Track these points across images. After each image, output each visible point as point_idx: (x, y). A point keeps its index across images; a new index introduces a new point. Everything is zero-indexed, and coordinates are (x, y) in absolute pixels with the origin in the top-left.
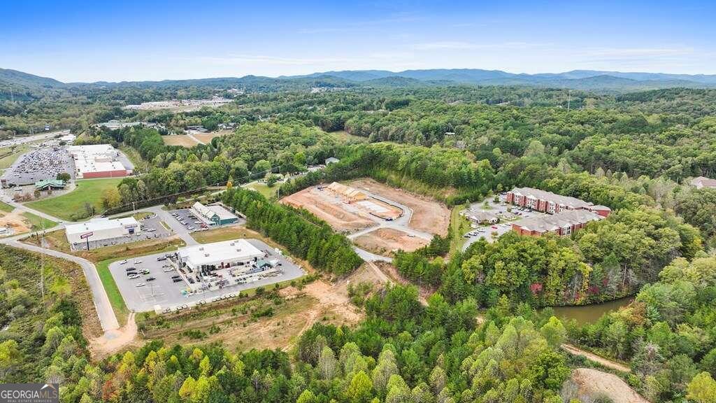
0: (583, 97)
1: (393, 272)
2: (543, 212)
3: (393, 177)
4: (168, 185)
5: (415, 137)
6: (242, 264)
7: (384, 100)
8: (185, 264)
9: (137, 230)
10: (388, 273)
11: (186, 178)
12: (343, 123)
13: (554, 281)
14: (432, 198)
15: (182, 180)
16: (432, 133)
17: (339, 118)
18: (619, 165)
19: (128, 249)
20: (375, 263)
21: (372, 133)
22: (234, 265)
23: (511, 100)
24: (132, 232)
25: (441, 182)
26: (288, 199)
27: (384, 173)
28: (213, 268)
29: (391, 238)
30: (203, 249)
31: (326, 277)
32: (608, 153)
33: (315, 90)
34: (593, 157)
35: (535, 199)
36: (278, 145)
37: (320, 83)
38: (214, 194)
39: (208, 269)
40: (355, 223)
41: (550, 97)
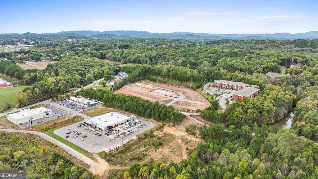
0: (195, 43)
1: (201, 119)
2: (230, 89)
3: (160, 78)
4: (51, 89)
5: (146, 61)
6: (123, 124)
7: (116, 45)
8: (96, 127)
9: (50, 113)
10: (198, 120)
11: (59, 85)
12: (105, 55)
13: (265, 114)
14: (184, 87)
15: (58, 86)
16: (153, 59)
17: (102, 53)
18: (239, 69)
19: (55, 123)
20: (190, 116)
21: (122, 60)
22: (120, 125)
23: (166, 44)
24: (47, 115)
25: (187, 80)
26: (119, 92)
27: (154, 77)
28: (112, 127)
29: (187, 105)
30: (100, 119)
31: (167, 125)
32: (233, 65)
33: (69, 40)
34: (229, 67)
35: (226, 84)
36: (88, 67)
37: (71, 36)
38: (75, 92)
39: (110, 128)
40: (163, 100)
41: (181, 43)
